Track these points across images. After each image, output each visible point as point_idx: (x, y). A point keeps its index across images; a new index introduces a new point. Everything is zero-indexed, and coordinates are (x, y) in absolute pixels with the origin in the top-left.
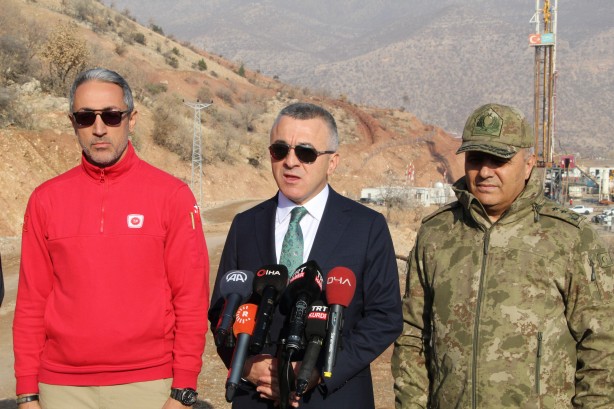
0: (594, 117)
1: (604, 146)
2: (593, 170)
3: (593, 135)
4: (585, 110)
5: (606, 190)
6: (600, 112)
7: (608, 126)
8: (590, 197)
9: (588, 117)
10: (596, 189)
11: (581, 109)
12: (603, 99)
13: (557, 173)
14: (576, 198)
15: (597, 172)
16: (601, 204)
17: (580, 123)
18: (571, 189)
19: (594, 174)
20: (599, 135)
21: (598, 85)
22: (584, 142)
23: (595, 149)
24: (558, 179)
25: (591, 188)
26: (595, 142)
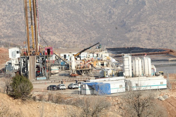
0: (54, 23)
1: (61, 40)
2: (62, 55)
3: (55, 34)
4: (49, 19)
5: (73, 68)
6: (57, 20)
7: (62, 29)
8: (63, 72)
9: (51, 23)
10: (68, 67)
11: (46, 19)
12: (59, 12)
13: (43, 59)
14: (55, 73)
15: (65, 56)
16: (71, 76)
17: (46, 28)
18: (52, 68)
19: (63, 58)
20: (58, 34)
21: (55, 3)
22: (50, 38)
23: (57, 43)
24: (44, 62)
25: (63, 67)
26: (56, 38)
